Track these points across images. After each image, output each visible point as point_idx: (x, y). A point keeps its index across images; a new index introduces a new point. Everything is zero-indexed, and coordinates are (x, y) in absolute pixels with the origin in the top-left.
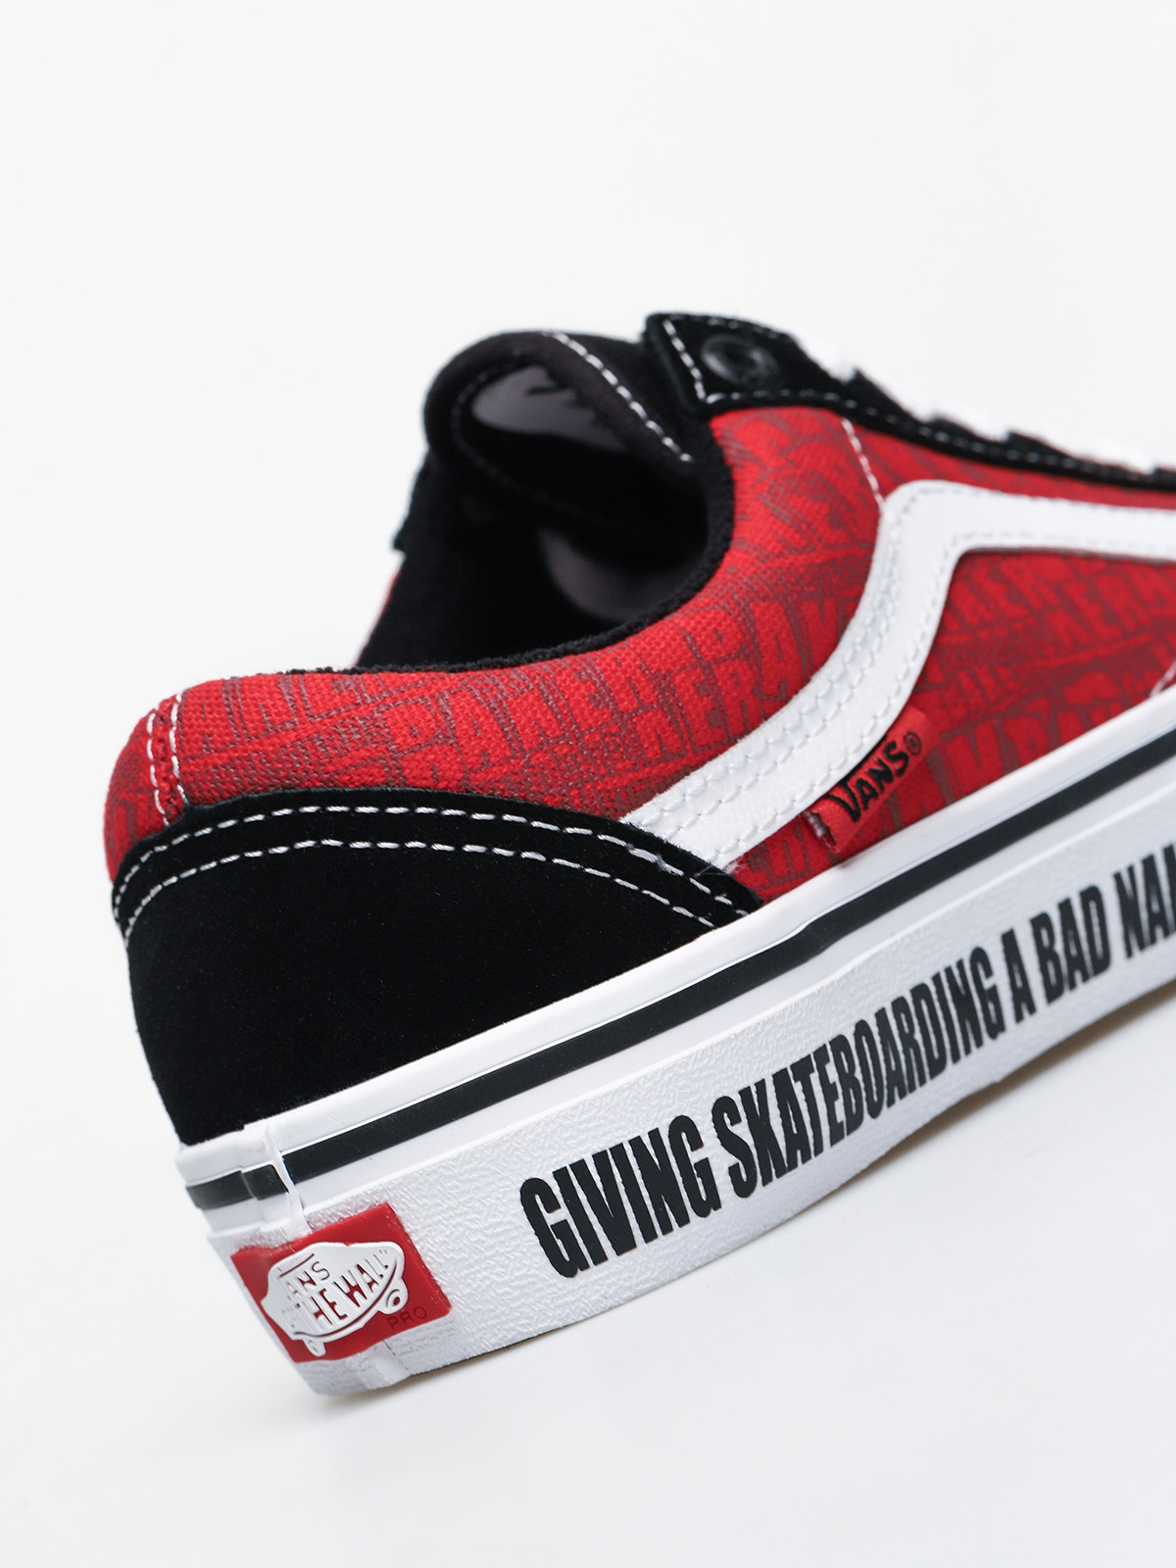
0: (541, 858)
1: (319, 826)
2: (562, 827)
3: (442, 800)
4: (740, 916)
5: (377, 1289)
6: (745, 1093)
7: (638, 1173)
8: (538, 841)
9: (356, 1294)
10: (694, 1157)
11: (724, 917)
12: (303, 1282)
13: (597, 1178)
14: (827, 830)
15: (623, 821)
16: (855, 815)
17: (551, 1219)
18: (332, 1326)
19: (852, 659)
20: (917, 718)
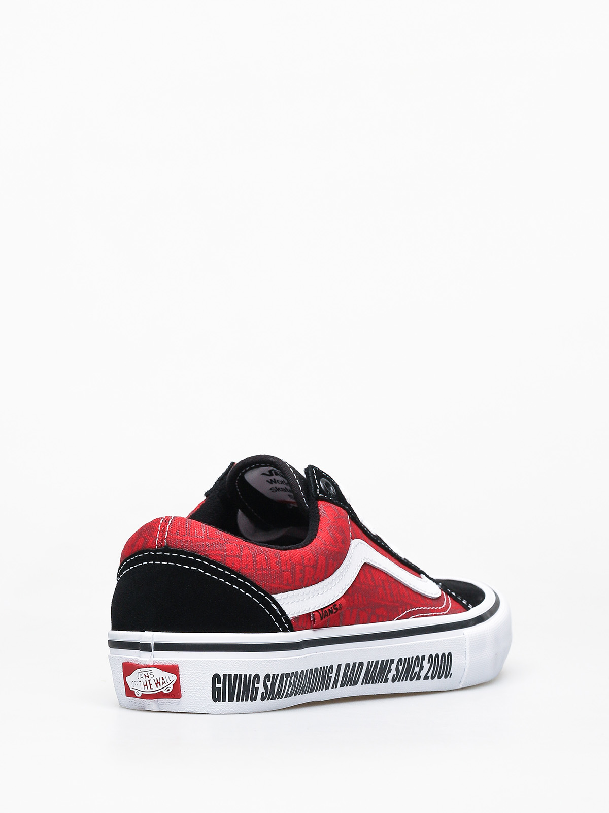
0: (251, 597)
1: (200, 565)
2: (258, 591)
3: (232, 572)
4: (288, 632)
5: (165, 685)
6: (274, 675)
7: (242, 683)
8: (252, 592)
9: (158, 685)
10: (256, 686)
11: (285, 630)
12: (145, 676)
13: (233, 680)
14: (314, 619)
15: (273, 596)
16: (321, 619)
17: (217, 685)
18: (147, 690)
19: (335, 579)
20: (343, 600)
